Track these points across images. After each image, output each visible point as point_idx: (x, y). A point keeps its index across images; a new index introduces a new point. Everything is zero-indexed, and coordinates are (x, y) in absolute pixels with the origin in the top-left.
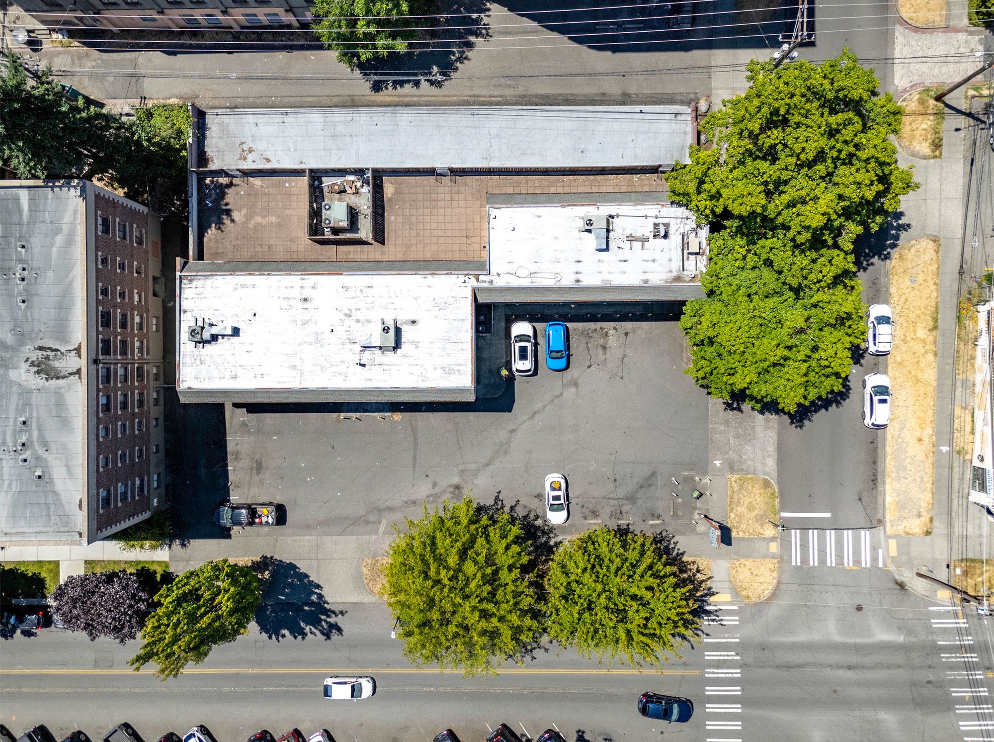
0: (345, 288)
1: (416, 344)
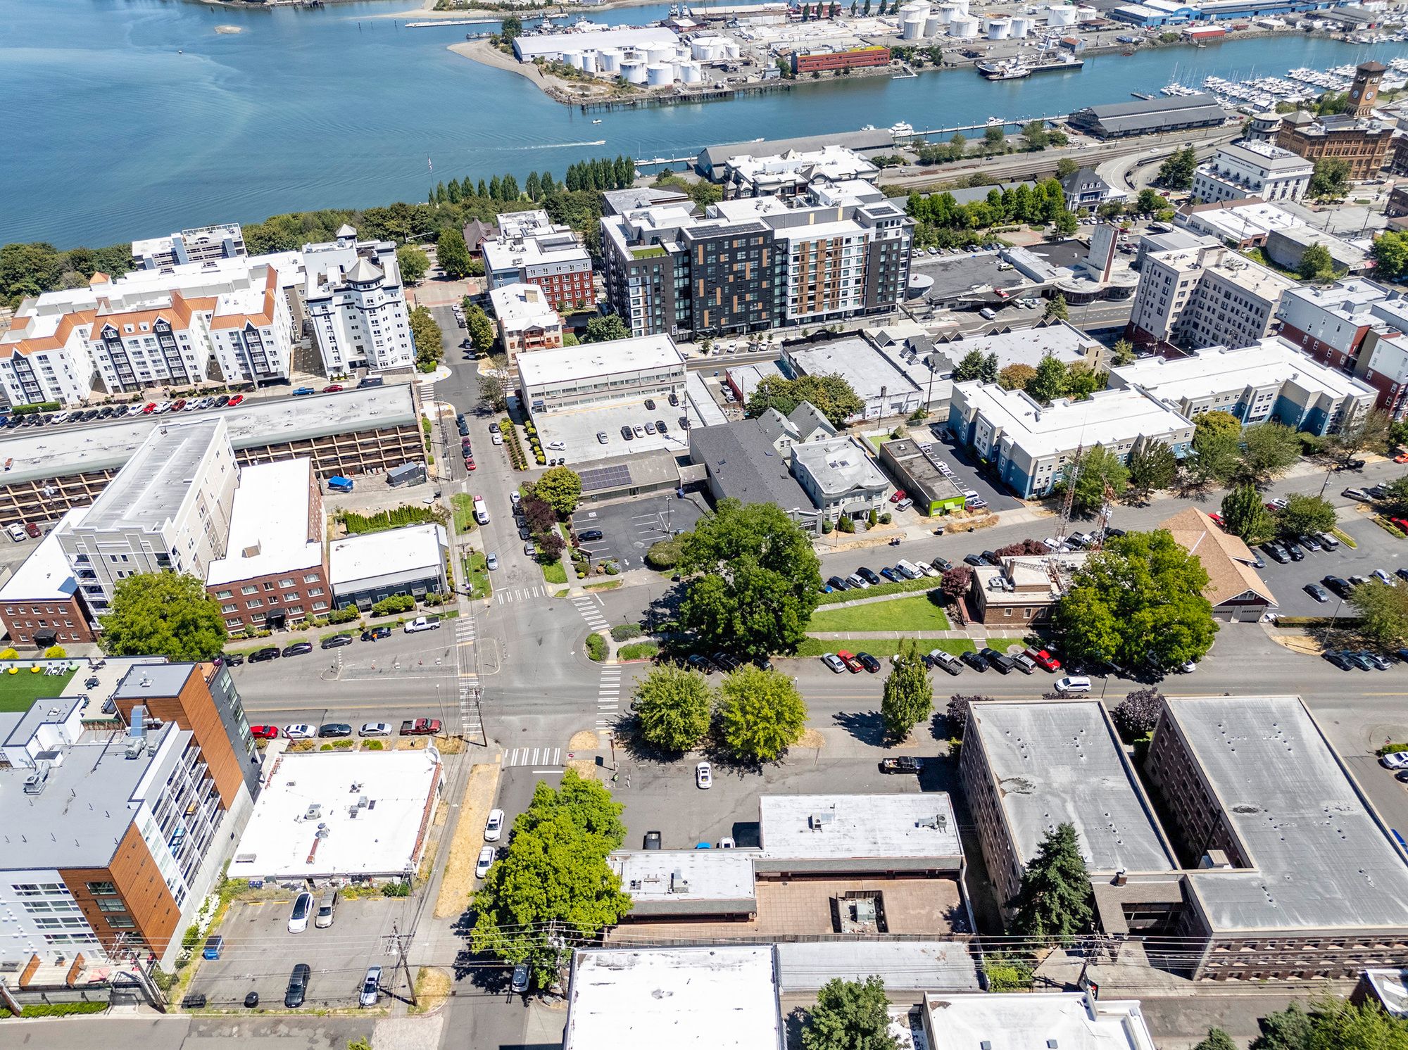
0: (848, 850)
1: (798, 819)
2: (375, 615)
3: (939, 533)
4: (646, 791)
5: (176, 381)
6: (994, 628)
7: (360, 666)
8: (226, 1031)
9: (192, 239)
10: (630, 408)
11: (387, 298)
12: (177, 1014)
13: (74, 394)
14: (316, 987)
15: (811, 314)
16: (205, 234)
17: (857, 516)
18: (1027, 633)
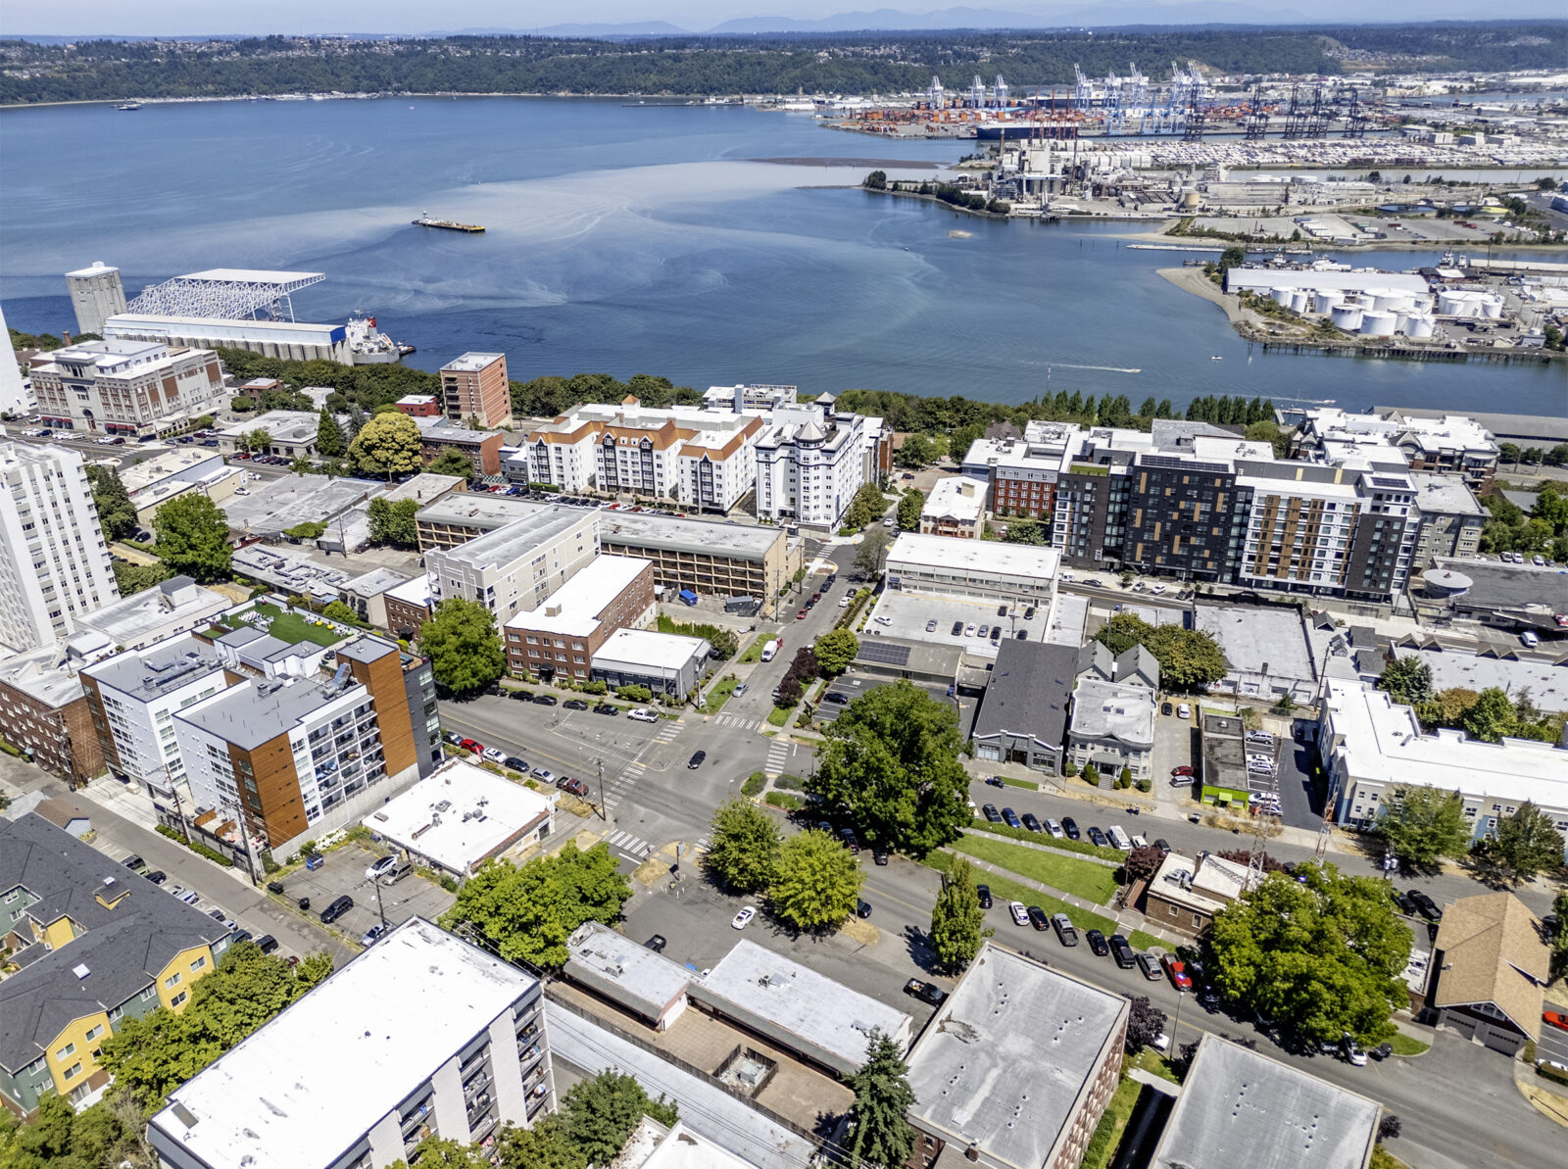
1: (757, 972)
2: (618, 697)
3: (1195, 821)
4: (688, 907)
5: (645, 492)
6: (1155, 924)
7: (576, 728)
8: (275, 915)
9: (752, 392)
10: (984, 609)
11: (823, 460)
12: (262, 891)
13: (572, 482)
14: (348, 918)
15: (1270, 578)
16: (763, 390)
17: (1108, 769)
18: (1187, 943)
